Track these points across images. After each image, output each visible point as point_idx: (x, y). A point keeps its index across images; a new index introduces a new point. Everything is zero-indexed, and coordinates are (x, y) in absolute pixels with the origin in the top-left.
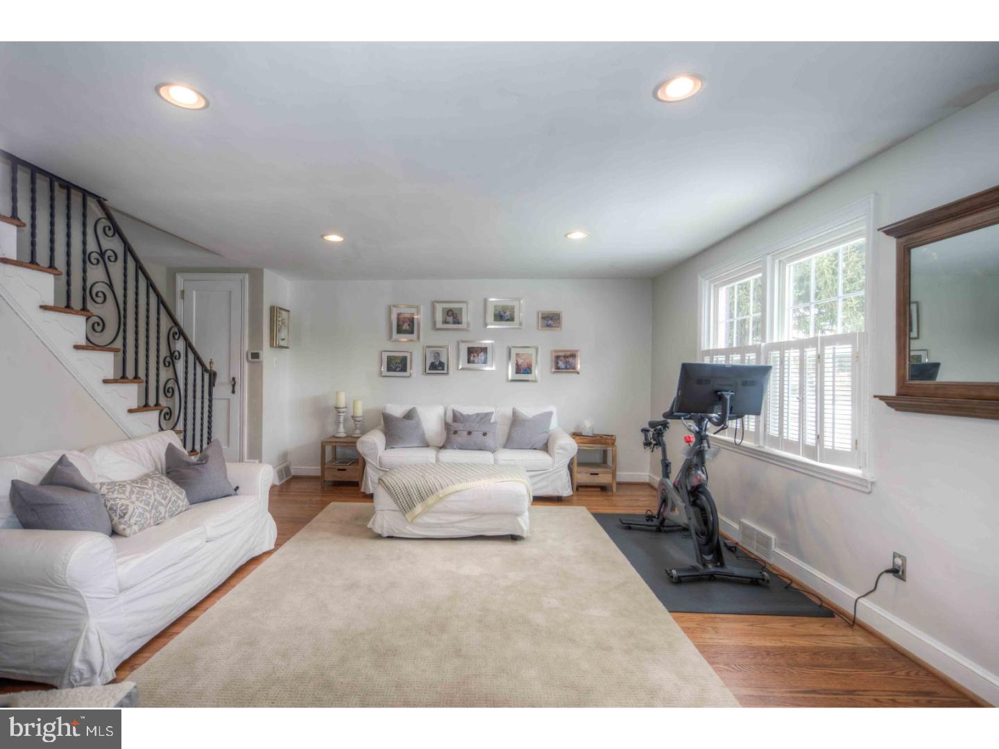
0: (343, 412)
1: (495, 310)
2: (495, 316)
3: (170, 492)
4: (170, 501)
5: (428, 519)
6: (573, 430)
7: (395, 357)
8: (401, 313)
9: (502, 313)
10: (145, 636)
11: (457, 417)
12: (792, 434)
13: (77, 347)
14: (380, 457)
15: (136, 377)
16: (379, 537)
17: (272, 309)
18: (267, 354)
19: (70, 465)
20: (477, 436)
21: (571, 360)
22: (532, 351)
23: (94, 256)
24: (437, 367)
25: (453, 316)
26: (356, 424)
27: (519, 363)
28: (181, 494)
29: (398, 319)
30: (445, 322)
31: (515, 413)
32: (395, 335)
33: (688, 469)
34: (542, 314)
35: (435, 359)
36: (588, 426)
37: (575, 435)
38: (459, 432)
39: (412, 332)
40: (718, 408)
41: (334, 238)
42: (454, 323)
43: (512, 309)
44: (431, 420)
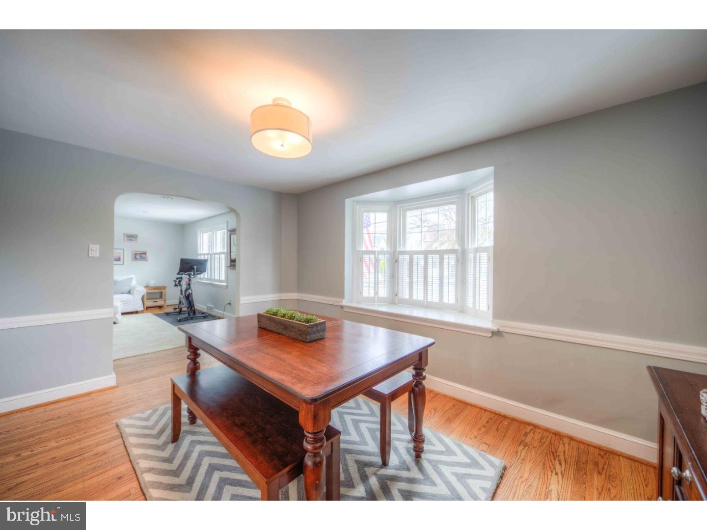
6: (144, 285)
12: (217, 277)
21: (143, 255)
22: (122, 251)
33: (186, 290)
34: (126, 235)
36: (152, 283)
37: (146, 287)
40: (193, 271)
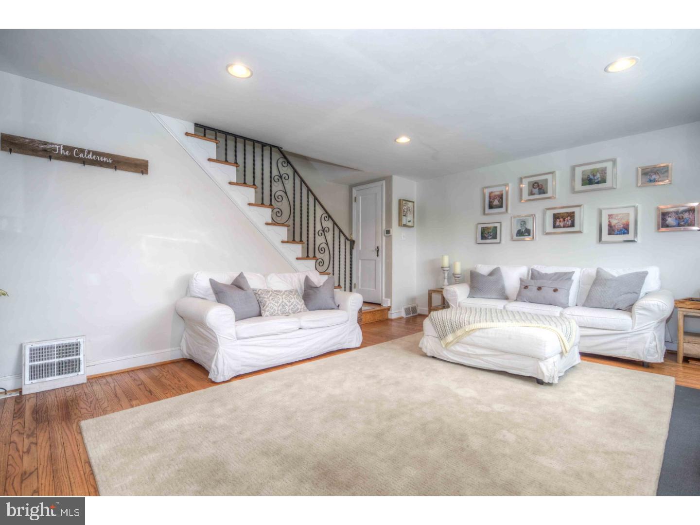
0: (447, 271)
1: (583, 175)
2: (583, 180)
3: (293, 299)
4: (292, 304)
5: (459, 348)
7: (487, 228)
8: (492, 192)
9: (592, 177)
10: (255, 367)
11: (534, 275)
13: (267, 224)
14: (459, 303)
15: (301, 241)
16: (425, 355)
17: (400, 201)
18: (395, 230)
19: (244, 278)
20: (548, 292)
21: (685, 215)
22: (629, 211)
23: (276, 178)
24: (523, 233)
25: (539, 188)
26: (456, 280)
27: (613, 224)
28: (301, 302)
29: (490, 197)
30: (531, 194)
31: (598, 272)
32: (487, 211)
34: (643, 170)
35: (521, 227)
38: (529, 287)
39: (501, 206)
41: (403, 140)
42: (540, 193)
43: (603, 171)
44: (512, 277)
